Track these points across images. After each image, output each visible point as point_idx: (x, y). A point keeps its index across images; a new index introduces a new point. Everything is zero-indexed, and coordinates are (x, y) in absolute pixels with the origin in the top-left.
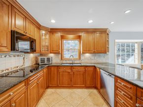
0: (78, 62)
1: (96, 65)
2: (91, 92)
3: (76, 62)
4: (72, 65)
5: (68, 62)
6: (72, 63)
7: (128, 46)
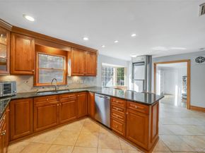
0: (64, 88)
1: (89, 90)
2: (85, 122)
3: (60, 88)
4: (55, 93)
5: (48, 89)
6: (56, 91)
7: (106, 69)
